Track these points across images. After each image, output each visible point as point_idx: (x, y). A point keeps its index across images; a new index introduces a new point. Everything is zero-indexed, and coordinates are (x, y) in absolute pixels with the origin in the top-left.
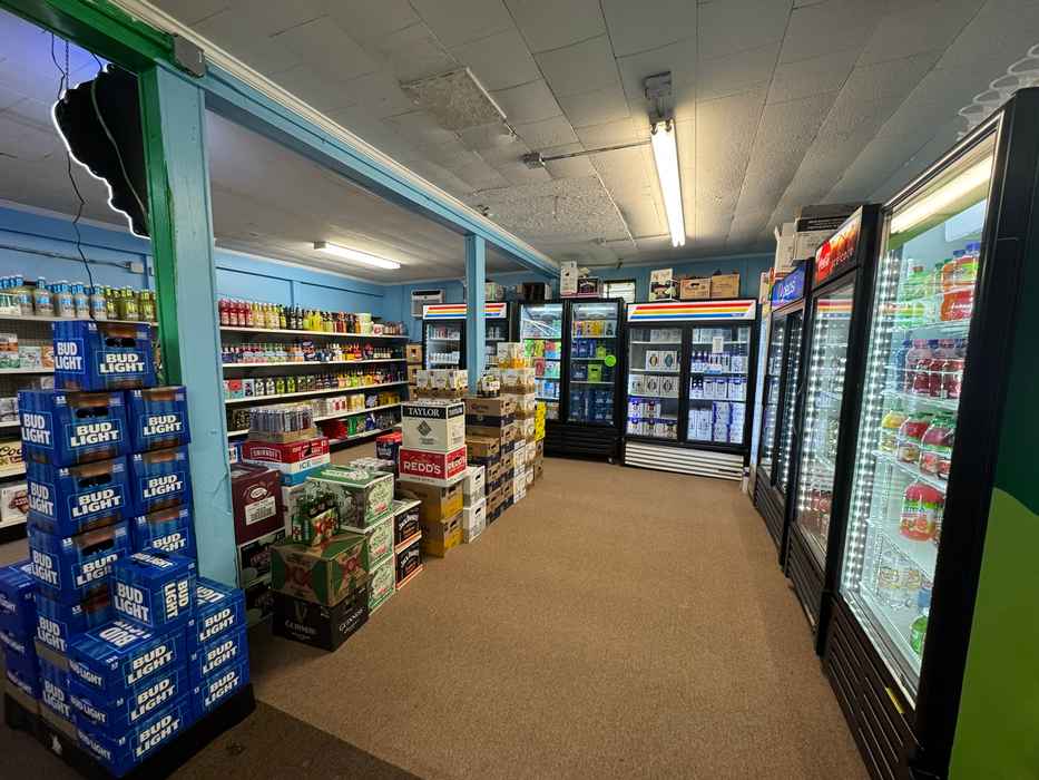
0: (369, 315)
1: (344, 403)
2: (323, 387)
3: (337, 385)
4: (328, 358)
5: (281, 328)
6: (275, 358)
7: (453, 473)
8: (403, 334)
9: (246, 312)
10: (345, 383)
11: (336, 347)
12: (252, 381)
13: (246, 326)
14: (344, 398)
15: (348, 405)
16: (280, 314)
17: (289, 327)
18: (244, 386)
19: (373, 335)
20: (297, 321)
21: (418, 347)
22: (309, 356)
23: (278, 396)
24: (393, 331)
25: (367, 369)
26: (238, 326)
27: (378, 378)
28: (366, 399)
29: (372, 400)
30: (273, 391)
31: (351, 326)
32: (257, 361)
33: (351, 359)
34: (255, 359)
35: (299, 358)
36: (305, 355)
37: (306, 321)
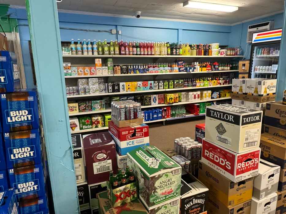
0: (218, 44)
1: (198, 95)
2: (188, 86)
3: (195, 85)
4: (191, 70)
5: (168, 54)
6: (164, 70)
7: (243, 172)
8: (240, 55)
9: (151, 47)
10: (200, 84)
11: (197, 64)
12: (152, 82)
13: (151, 55)
14: (199, 93)
15: (201, 97)
16: (168, 47)
17: (172, 54)
18: (149, 84)
19: (219, 56)
20: (176, 50)
21: (247, 63)
22: (181, 69)
23: (164, 90)
24: (233, 52)
25: (214, 76)
26: (148, 55)
27: (220, 81)
28: (212, 94)
29: (216, 94)
30: (162, 88)
31: (206, 52)
32: (155, 72)
33: (205, 71)
34: (154, 71)
35: (176, 70)
36: (179, 69)
37: (181, 50)
